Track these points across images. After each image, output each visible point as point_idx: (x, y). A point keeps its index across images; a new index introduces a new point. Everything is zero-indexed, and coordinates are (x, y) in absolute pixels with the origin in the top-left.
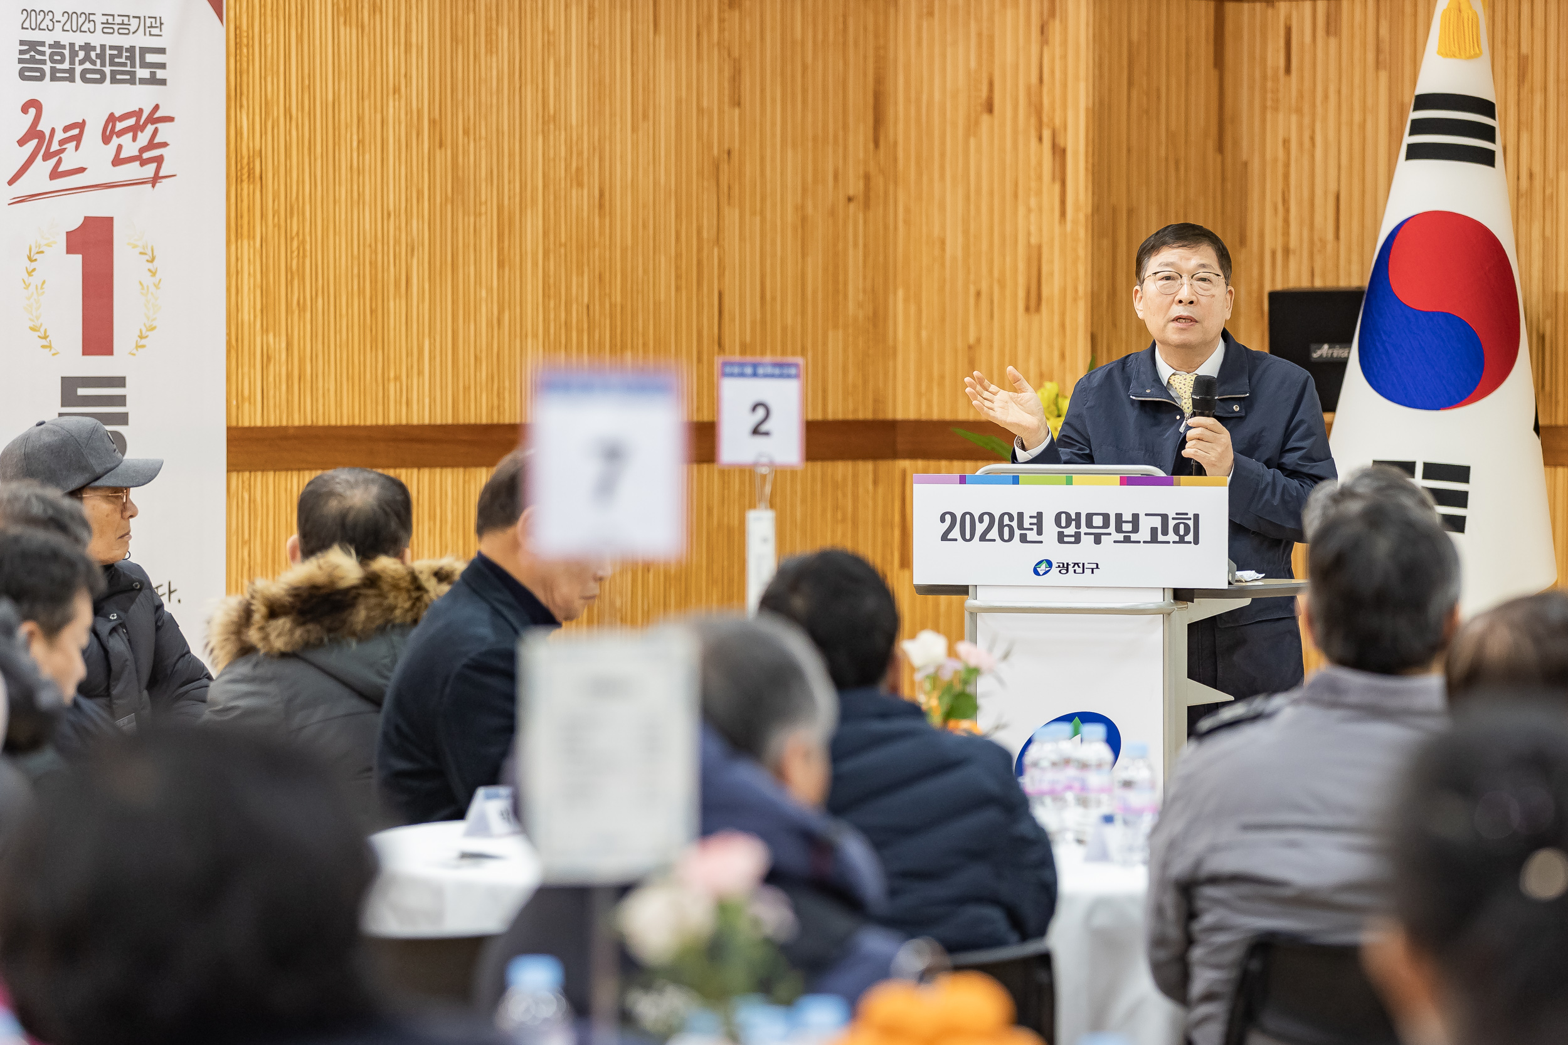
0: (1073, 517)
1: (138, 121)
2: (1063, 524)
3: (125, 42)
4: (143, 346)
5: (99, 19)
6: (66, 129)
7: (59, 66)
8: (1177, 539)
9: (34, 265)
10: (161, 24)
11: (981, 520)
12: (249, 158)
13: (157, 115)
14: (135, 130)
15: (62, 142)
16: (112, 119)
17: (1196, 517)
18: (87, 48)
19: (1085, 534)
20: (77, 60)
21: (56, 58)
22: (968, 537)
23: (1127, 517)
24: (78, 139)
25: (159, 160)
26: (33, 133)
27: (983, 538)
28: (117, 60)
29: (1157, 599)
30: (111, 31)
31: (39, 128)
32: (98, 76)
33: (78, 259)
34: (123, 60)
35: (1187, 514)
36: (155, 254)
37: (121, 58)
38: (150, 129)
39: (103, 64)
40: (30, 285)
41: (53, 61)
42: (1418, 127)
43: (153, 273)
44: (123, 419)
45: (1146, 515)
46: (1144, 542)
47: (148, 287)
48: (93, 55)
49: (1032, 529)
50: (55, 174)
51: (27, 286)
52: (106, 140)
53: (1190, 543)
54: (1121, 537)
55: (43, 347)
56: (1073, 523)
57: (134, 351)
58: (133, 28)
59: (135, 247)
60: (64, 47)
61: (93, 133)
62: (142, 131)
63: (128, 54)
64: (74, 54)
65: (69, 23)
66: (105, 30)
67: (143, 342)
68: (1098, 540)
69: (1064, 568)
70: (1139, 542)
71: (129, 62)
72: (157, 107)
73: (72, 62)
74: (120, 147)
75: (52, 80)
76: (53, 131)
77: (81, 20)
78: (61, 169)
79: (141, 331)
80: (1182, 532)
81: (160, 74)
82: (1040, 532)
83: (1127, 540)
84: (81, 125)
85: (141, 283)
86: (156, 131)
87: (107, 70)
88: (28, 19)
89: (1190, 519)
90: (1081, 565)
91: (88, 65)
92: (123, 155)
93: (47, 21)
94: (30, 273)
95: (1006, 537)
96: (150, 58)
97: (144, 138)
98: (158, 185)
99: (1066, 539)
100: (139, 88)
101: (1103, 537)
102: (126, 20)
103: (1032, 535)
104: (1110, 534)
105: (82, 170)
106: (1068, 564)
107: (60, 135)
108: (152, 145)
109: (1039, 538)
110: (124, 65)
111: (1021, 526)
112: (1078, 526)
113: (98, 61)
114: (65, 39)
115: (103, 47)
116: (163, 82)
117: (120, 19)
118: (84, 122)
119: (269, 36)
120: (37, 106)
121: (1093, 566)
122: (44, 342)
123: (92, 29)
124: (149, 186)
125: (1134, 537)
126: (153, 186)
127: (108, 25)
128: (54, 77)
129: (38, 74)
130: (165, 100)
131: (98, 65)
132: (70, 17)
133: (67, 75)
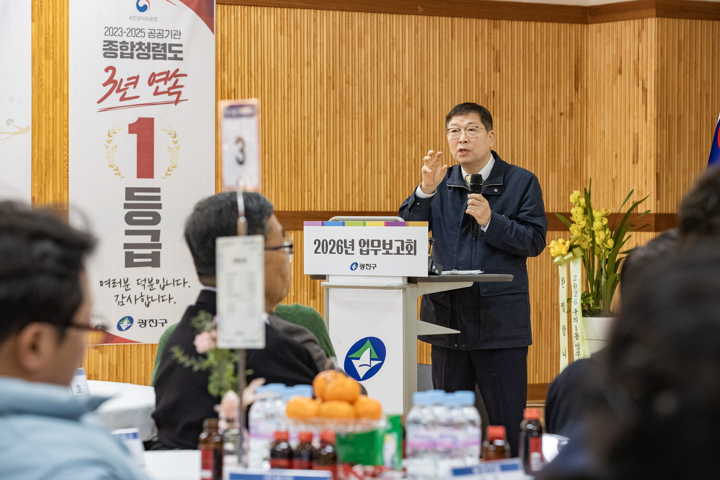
0: (366, 242)
2: (362, 245)
3: (161, 41)
4: (170, 175)
5: (147, 31)
6: (129, 79)
7: (125, 52)
8: (407, 252)
9: (111, 138)
10: (180, 33)
11: (330, 244)
12: (228, 93)
13: (178, 73)
14: (166, 80)
15: (126, 85)
16: (153, 75)
17: (415, 241)
18: (140, 44)
19: (371, 250)
20: (135, 49)
21: (123, 48)
22: (325, 252)
23: (388, 241)
24: (135, 84)
25: (179, 93)
26: (111, 80)
27: (331, 252)
28: (156, 49)
29: (400, 282)
30: (153, 36)
31: (114, 79)
32: (146, 56)
33: (135, 136)
34: (160, 49)
35: (411, 240)
36: (176, 134)
37: (159, 48)
38: (174, 80)
39: (149, 51)
40: (109, 147)
41: (121, 49)
43: (176, 143)
44: (159, 206)
45: (395, 241)
46: (394, 254)
47: (172, 149)
48: (143, 47)
49: (350, 248)
50: (122, 99)
51: (107, 148)
52: (150, 84)
53: (413, 254)
54: (385, 251)
55: (116, 174)
56: (366, 244)
57: (165, 177)
58: (165, 35)
59: (166, 131)
60: (128, 43)
61: (143, 81)
62: (170, 80)
63: (162, 47)
64: (133, 46)
65: (131, 33)
66: (150, 36)
67: (170, 173)
68: (376, 254)
69: (363, 266)
70: (392, 254)
71: (163, 50)
72: (178, 70)
73: (132, 50)
74: (157, 88)
76: (122, 80)
77: (137, 32)
78: (126, 96)
79: (169, 168)
80: (409, 249)
81: (179, 55)
82: (353, 249)
83: (387, 253)
84: (137, 78)
85: (169, 147)
86: (177, 81)
87: (151, 54)
88: (109, 31)
89: (412, 242)
90: (369, 265)
91: (140, 51)
92: (159, 91)
93: (119, 32)
94: (109, 142)
95: (340, 252)
96: (174, 48)
97: (170, 83)
98: (178, 104)
99: (363, 253)
100: (168, 61)
101: (378, 251)
102: (161, 32)
103: (350, 251)
104: (380, 250)
105: (137, 97)
106: (364, 264)
107: (125, 82)
108: (175, 86)
109: (352, 252)
110: (161, 51)
111: (345, 247)
112: (368, 246)
113: (146, 50)
114: (129, 40)
115: (149, 44)
116: (181, 59)
117: (158, 32)
118: (138, 76)
119: (239, 39)
120: (113, 69)
121: (374, 266)
122: (116, 172)
123: (143, 36)
124: (174, 104)
125: (390, 251)
126: (176, 104)
127: (151, 34)
128: (122, 57)
129: (114, 55)
130: (182, 67)
131: (146, 52)
132: (131, 30)
133: (129, 56)
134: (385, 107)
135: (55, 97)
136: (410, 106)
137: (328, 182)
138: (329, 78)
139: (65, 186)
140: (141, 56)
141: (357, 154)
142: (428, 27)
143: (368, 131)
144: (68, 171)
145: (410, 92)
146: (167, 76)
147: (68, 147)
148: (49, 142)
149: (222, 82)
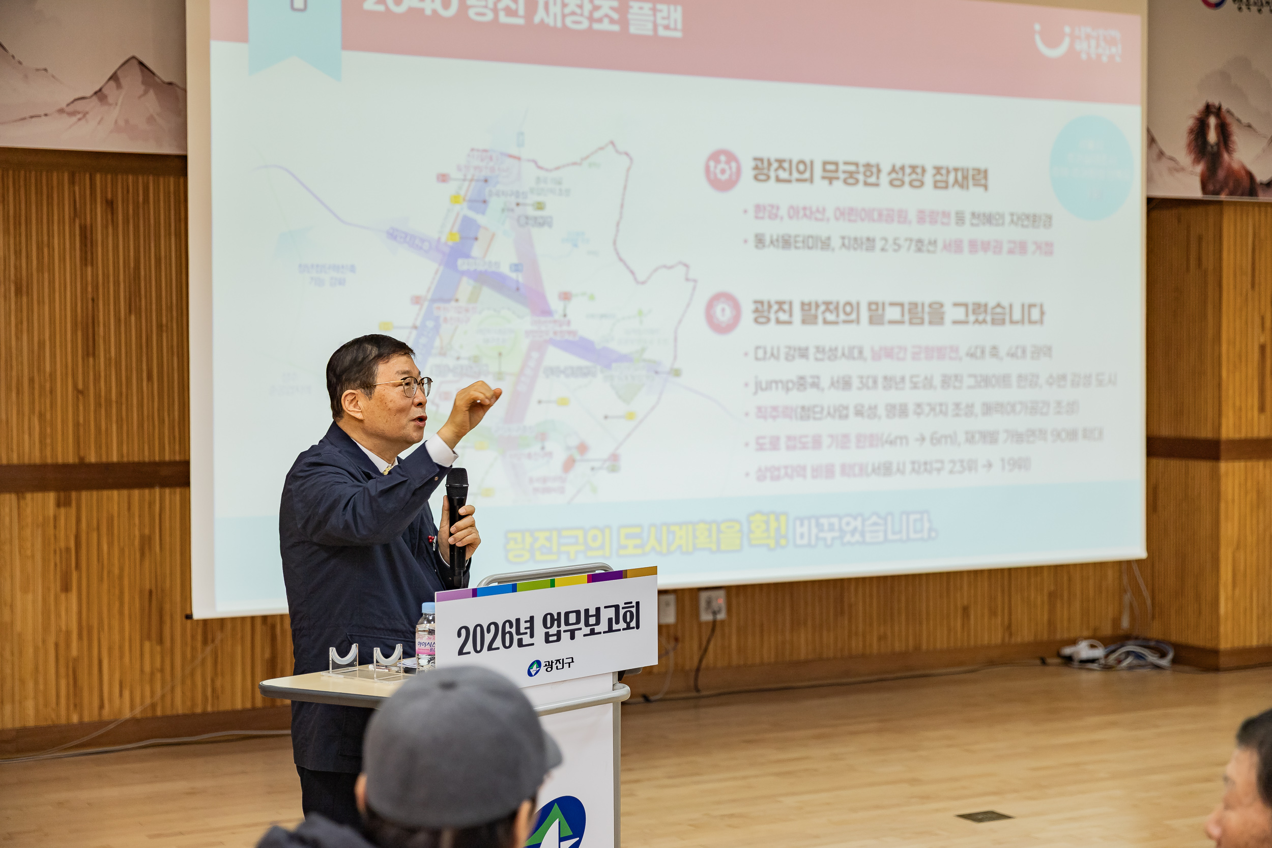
0: (556, 617)
2: (549, 625)
8: (625, 626)
11: (489, 631)
17: (638, 603)
19: (565, 631)
22: (479, 648)
23: (592, 612)
27: (490, 648)
29: (608, 684)
35: (631, 603)
45: (606, 607)
46: (604, 632)
49: (526, 633)
53: (633, 628)
54: (587, 630)
56: (556, 622)
68: (572, 637)
69: (550, 665)
70: (600, 633)
80: (628, 620)
82: (532, 636)
83: (593, 633)
89: (633, 607)
90: (561, 661)
95: (507, 644)
99: (551, 639)
101: (576, 632)
103: (526, 639)
104: (580, 629)
106: (552, 661)
109: (531, 641)
111: (518, 633)
112: (559, 626)
121: (570, 660)
125: (597, 629)
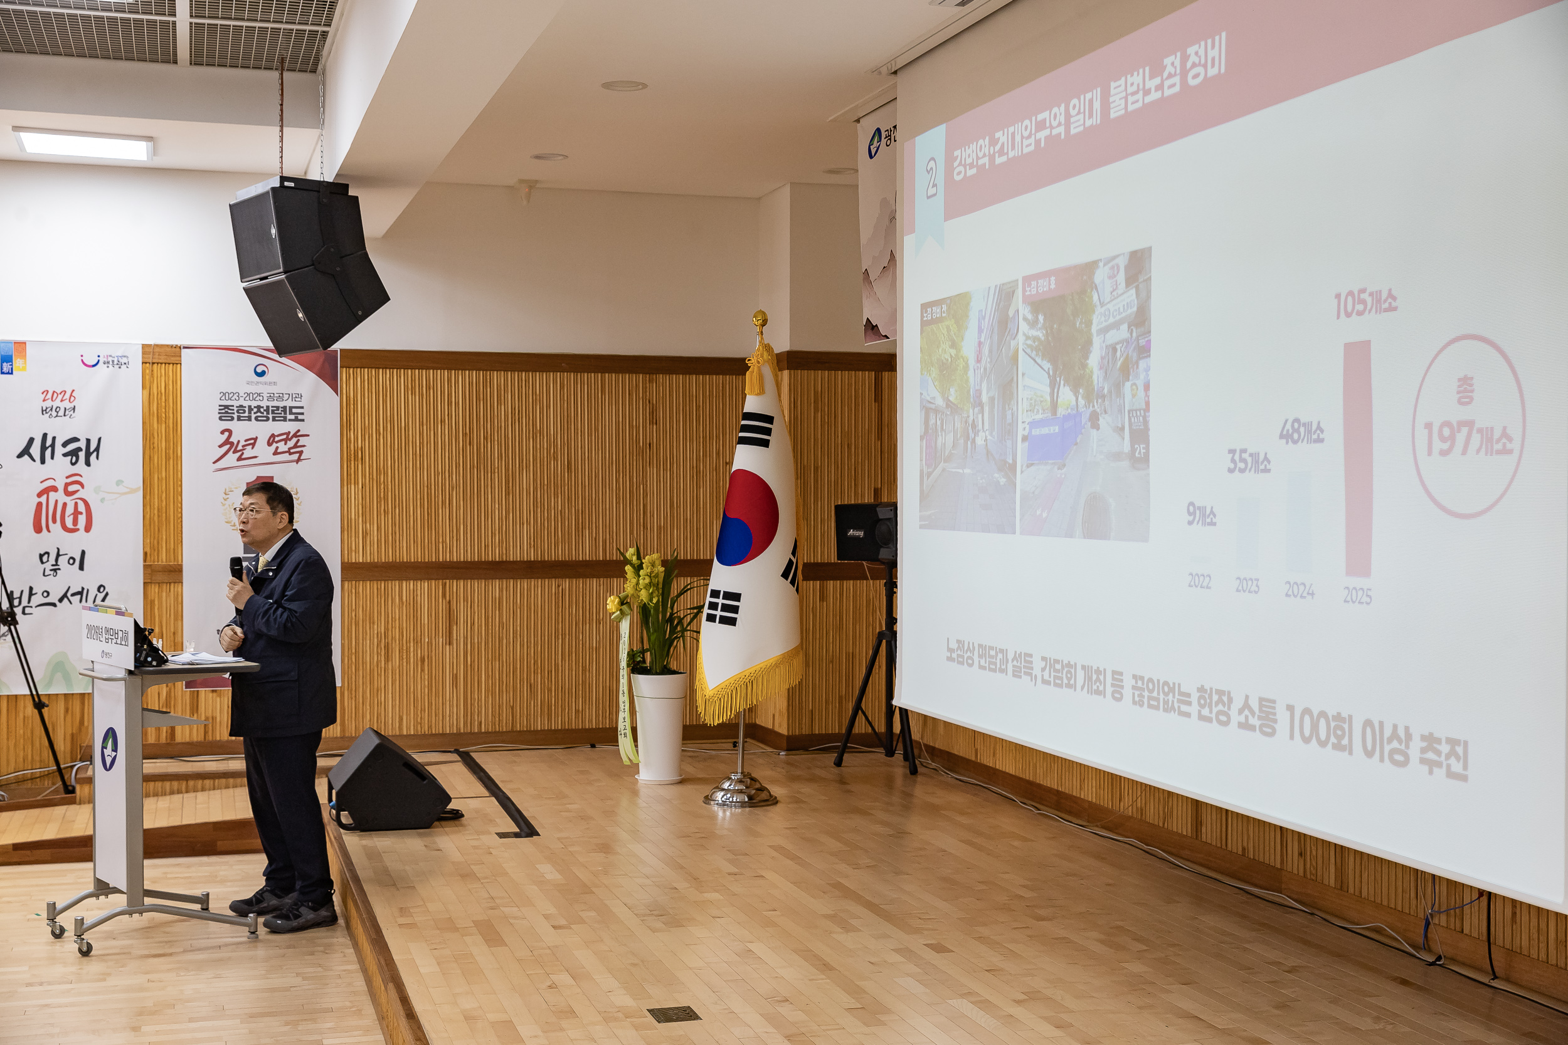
1: (288, 437)
3: (281, 404)
6: (246, 441)
7: (242, 415)
9: (227, 496)
13: (298, 434)
14: (286, 441)
15: (243, 446)
16: (273, 436)
18: (259, 407)
20: (252, 412)
21: (240, 411)
24: (253, 445)
25: (301, 453)
26: (227, 442)
28: (276, 412)
30: (272, 400)
31: (230, 440)
32: (265, 419)
34: (280, 412)
37: (278, 411)
38: (295, 440)
39: (268, 413)
40: (227, 504)
41: (238, 412)
42: (745, 428)
48: (262, 410)
50: (240, 459)
51: (224, 505)
52: (269, 444)
58: (285, 399)
60: (245, 407)
61: (262, 442)
62: (290, 441)
63: (283, 409)
64: (250, 409)
65: (248, 397)
66: (269, 400)
71: (283, 413)
72: (299, 431)
73: (250, 413)
74: (277, 448)
75: (238, 420)
76: (239, 442)
77: (254, 396)
78: (243, 457)
81: (300, 417)
84: (255, 439)
86: (298, 440)
87: (270, 416)
88: (224, 396)
91: (259, 414)
92: (278, 451)
93: (235, 396)
94: (225, 500)
96: (294, 411)
97: (291, 444)
98: (299, 463)
100: (288, 423)
102: (281, 395)
105: (256, 457)
107: (242, 443)
108: (296, 446)
110: (281, 414)
113: (265, 413)
114: (246, 404)
115: (268, 407)
116: (303, 420)
117: (278, 395)
118: (257, 438)
119: (366, 400)
120: (230, 432)
122: (233, 528)
123: (261, 399)
124: (295, 463)
126: (297, 463)
127: (271, 397)
128: (239, 419)
129: (230, 418)
130: (303, 428)
131: (265, 414)
132: (248, 395)
133: (247, 418)
134: (528, 460)
135: (167, 459)
136: (555, 459)
137: (465, 533)
138: (465, 435)
139: (179, 541)
140: (259, 419)
141: (497, 506)
142: (576, 383)
143: (508, 484)
144: (182, 527)
145: (556, 446)
146: (287, 437)
147: (182, 504)
148: (162, 501)
149: (349, 441)
